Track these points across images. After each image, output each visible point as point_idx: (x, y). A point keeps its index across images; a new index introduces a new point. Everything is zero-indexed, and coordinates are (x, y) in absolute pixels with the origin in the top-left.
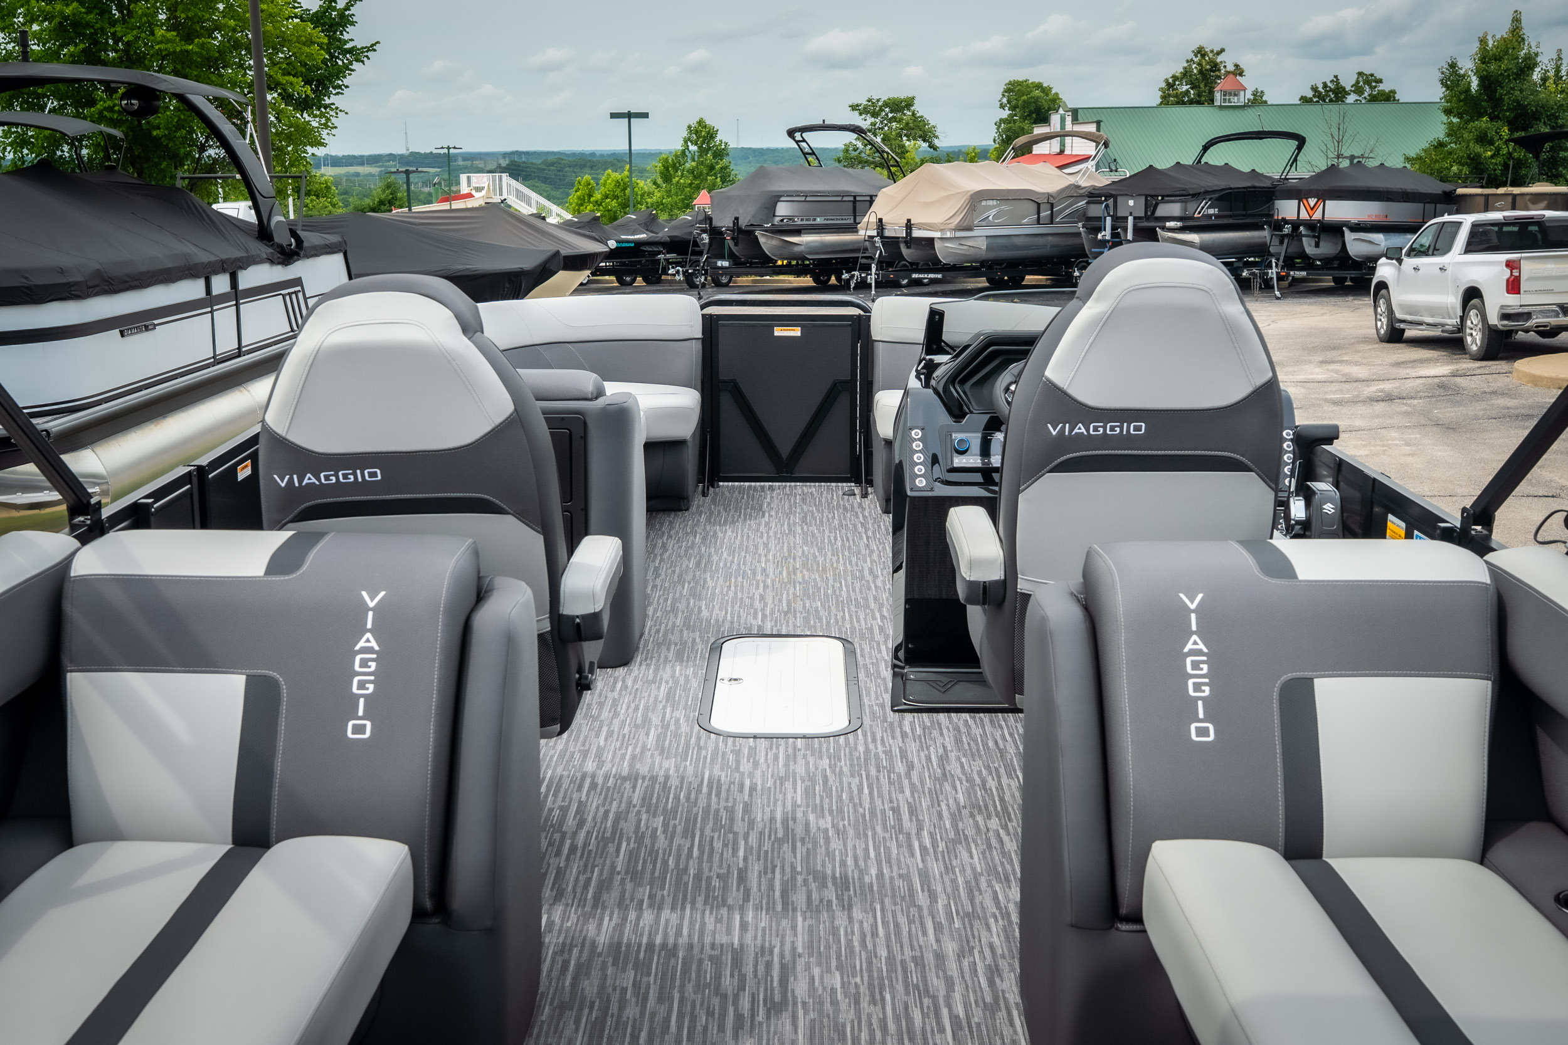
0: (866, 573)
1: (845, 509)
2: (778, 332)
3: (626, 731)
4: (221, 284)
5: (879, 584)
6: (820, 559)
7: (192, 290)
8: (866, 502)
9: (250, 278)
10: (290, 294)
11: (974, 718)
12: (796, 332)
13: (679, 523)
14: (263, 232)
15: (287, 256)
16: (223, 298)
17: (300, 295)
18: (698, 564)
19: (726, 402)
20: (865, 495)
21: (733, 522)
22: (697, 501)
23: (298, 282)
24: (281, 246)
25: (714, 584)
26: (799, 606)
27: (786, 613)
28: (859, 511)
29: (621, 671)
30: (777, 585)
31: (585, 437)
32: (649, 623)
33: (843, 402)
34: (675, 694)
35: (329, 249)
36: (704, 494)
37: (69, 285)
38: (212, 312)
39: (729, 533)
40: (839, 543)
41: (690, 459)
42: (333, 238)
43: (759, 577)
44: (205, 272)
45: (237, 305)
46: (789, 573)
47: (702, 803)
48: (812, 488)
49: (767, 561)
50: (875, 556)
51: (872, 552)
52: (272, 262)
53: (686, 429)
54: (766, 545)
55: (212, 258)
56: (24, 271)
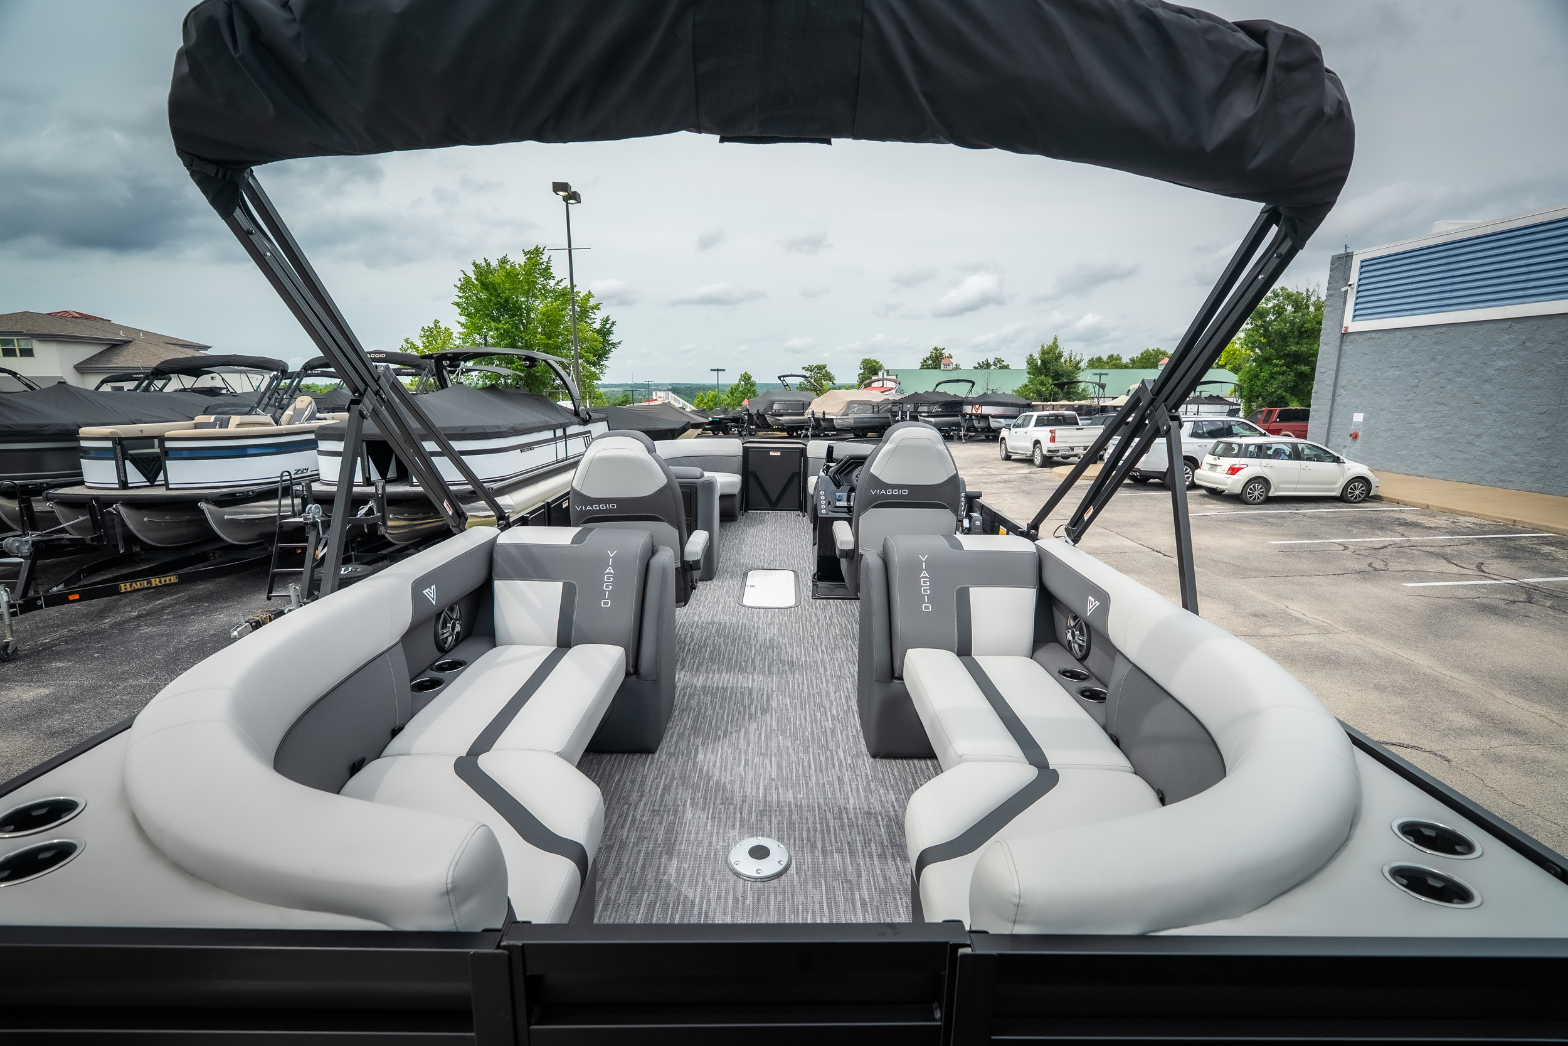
0: (804, 546)
1: (796, 521)
2: (772, 453)
3: (710, 605)
4: (559, 432)
5: (809, 550)
6: (786, 540)
7: (549, 434)
8: (804, 519)
9: (570, 430)
10: (586, 437)
11: (843, 602)
12: (779, 454)
13: (733, 526)
14: (576, 413)
15: (585, 422)
16: (560, 438)
17: (590, 437)
18: (740, 542)
19: (752, 481)
20: (804, 516)
21: (753, 526)
22: (740, 517)
23: (589, 432)
24: (583, 418)
25: (746, 549)
26: (778, 558)
27: (773, 561)
28: (802, 522)
29: (709, 582)
30: (770, 550)
31: (696, 493)
32: (720, 564)
33: (796, 480)
34: (729, 592)
35: (601, 420)
36: (743, 515)
37: (501, 432)
38: (556, 443)
39: (752, 530)
40: (794, 534)
41: (737, 501)
42: (603, 416)
43: (763, 547)
44: (554, 428)
45: (566, 441)
46: (774, 546)
47: (739, 633)
48: (784, 513)
49: (766, 541)
50: (807, 539)
51: (806, 538)
52: (579, 424)
53: (736, 490)
54: (766, 535)
55: (556, 423)
56: (484, 426)
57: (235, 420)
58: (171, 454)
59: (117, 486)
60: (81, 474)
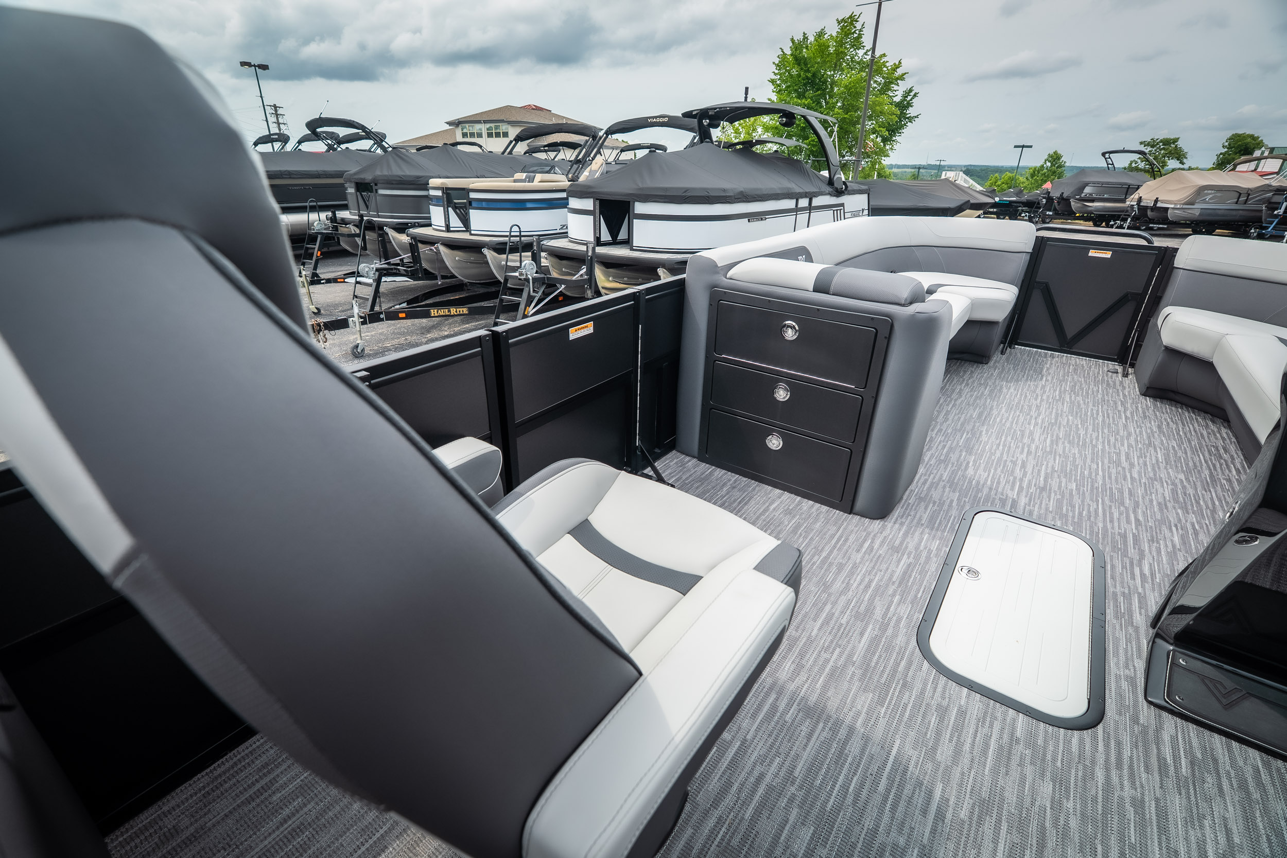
0: (1123, 458)
1: (1108, 385)
2: (1092, 253)
4: (804, 203)
5: (1136, 475)
6: (1082, 432)
7: (790, 204)
8: (1127, 381)
9: (816, 202)
10: (837, 210)
12: (1108, 255)
13: (978, 374)
14: (830, 182)
15: (839, 193)
16: (803, 209)
17: (842, 211)
18: (980, 415)
19: (1037, 298)
20: (1125, 375)
21: (1017, 381)
22: (996, 357)
23: (842, 205)
24: (837, 188)
25: (988, 439)
26: (1054, 484)
27: (1043, 489)
28: (1120, 388)
29: (877, 524)
30: (1040, 453)
31: (889, 338)
32: (921, 470)
33: (1129, 308)
34: (910, 577)
35: (861, 192)
36: (1002, 353)
37: (726, 197)
38: (796, 215)
39: (1012, 390)
40: (1100, 419)
41: (998, 333)
42: (864, 187)
43: (1026, 440)
44: (797, 197)
45: (810, 213)
46: (1052, 441)
48: (1083, 361)
49: (1036, 424)
50: (1132, 439)
51: (1129, 434)
52: (830, 194)
53: (1000, 315)
54: (1038, 407)
55: (801, 191)
56: (708, 189)
57: (539, 177)
58: (474, 204)
59: (444, 229)
60: (429, 218)
